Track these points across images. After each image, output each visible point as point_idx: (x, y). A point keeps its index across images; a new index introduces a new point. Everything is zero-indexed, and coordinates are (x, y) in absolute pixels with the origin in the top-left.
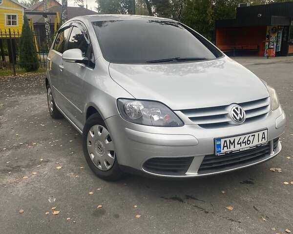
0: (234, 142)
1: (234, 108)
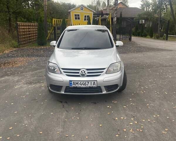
0: (78, 83)
1: (82, 70)
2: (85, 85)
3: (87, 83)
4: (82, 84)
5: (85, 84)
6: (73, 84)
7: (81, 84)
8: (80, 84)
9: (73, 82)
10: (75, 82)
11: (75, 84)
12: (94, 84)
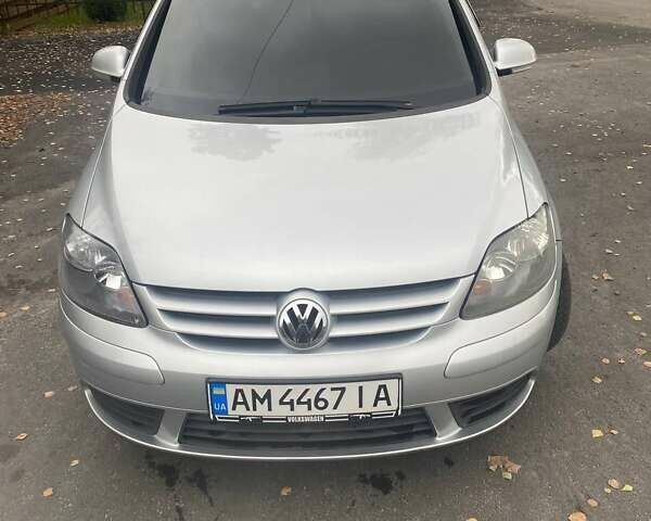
0: (268, 395)
1: (292, 303)
2: (321, 404)
3: (330, 396)
4: (299, 402)
5: (317, 399)
6: (236, 403)
7: (292, 402)
8: (281, 402)
9: (231, 389)
10: (248, 390)
11: (245, 403)
12: (378, 399)
